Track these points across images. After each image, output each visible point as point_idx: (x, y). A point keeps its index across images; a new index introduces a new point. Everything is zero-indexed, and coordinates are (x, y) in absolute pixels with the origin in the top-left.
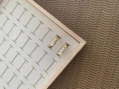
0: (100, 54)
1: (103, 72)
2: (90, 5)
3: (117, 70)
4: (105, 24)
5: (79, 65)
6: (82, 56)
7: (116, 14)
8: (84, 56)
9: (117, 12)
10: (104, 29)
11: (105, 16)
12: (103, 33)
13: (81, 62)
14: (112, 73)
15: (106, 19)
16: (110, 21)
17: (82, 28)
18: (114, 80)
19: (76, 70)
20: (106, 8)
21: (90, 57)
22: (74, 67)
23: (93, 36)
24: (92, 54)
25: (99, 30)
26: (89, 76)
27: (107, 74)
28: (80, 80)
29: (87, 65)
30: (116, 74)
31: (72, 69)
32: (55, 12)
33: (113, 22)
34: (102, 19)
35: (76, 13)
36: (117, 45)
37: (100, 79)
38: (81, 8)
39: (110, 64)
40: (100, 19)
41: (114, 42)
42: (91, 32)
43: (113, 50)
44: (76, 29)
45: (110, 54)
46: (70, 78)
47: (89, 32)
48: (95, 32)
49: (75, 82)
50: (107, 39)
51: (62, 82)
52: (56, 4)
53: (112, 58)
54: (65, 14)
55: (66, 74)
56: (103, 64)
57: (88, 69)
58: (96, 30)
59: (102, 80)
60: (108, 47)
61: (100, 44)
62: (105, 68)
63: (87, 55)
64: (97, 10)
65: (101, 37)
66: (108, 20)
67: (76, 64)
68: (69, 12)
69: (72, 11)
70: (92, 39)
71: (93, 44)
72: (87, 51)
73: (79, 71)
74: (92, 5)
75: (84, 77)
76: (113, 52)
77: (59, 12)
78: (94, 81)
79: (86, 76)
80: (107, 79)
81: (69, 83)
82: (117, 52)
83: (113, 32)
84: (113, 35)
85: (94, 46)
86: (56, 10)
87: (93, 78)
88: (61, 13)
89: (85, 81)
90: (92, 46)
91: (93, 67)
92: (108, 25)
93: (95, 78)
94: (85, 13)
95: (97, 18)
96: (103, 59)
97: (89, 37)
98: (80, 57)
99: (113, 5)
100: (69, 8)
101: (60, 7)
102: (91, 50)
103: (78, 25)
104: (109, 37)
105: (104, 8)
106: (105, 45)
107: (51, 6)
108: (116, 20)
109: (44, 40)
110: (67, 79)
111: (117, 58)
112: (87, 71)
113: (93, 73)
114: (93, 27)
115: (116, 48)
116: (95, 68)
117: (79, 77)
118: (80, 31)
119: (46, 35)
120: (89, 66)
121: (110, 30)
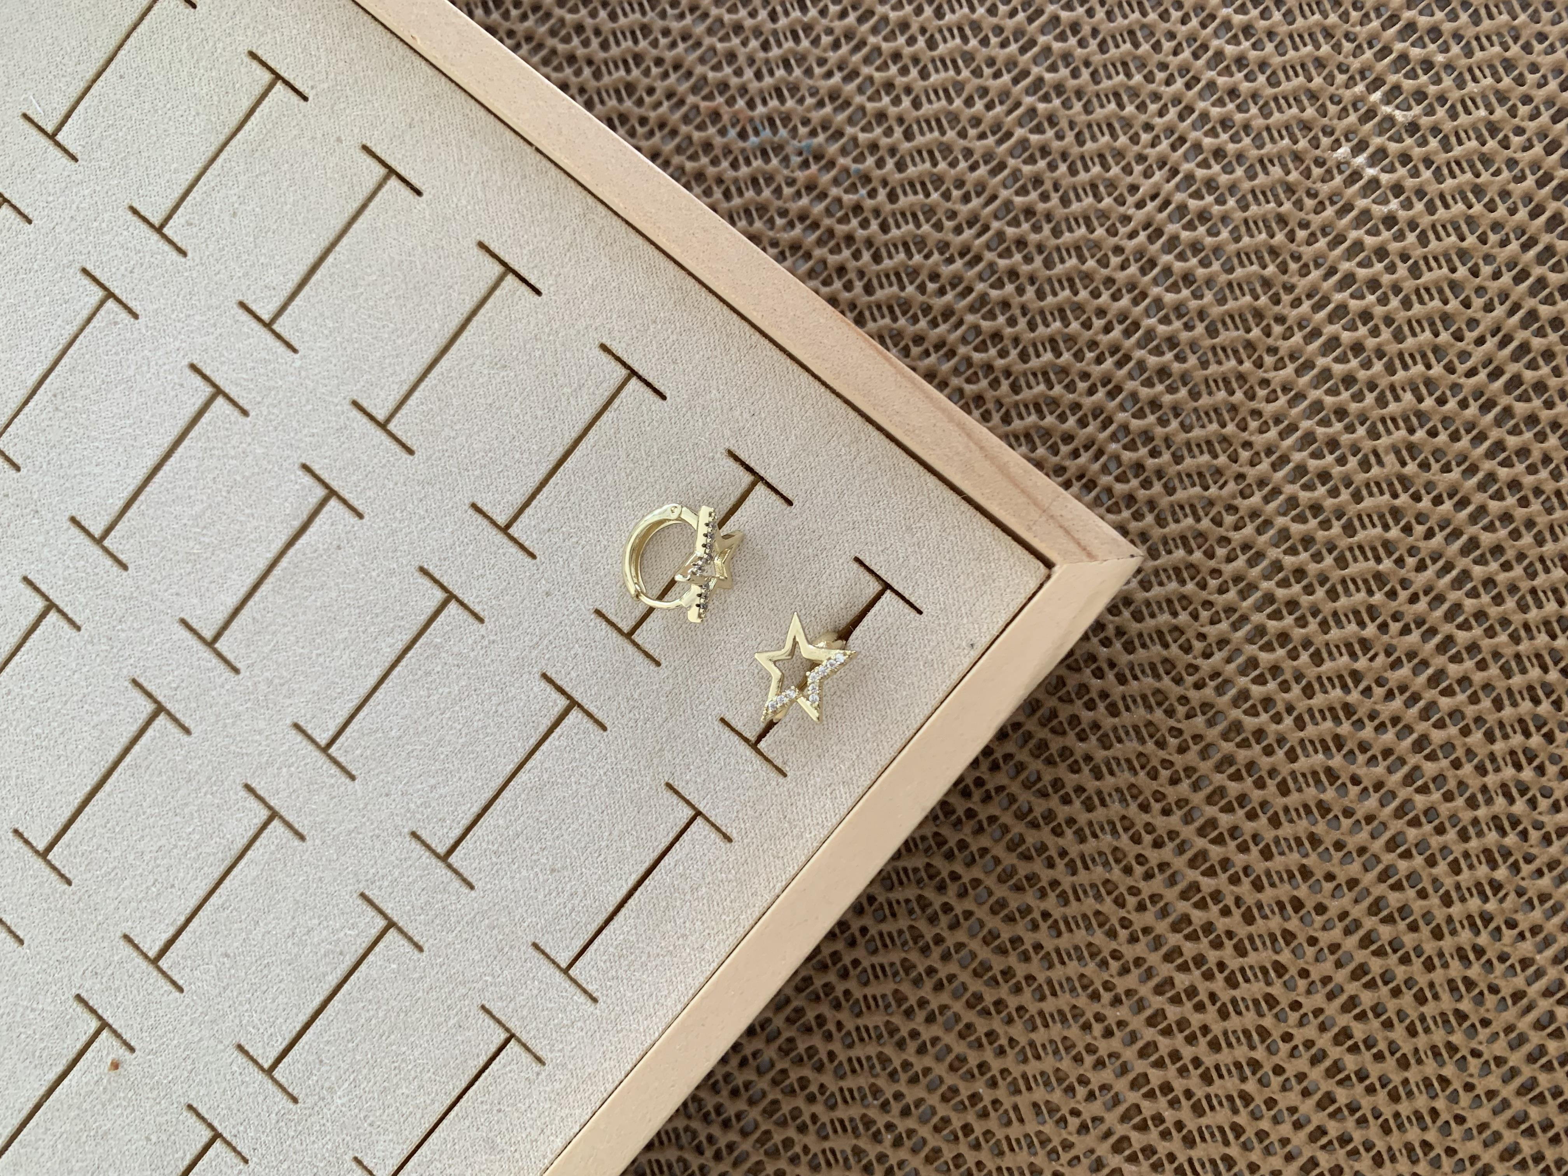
0: (1300, 724)
1: (1339, 965)
2: (1174, 62)
3: (1512, 924)
4: (1366, 316)
5: (1024, 868)
6: (1055, 744)
7: (1505, 194)
8: (1081, 748)
9: (1512, 163)
10: (1349, 380)
11: (1366, 214)
12: (1333, 444)
13: (1045, 834)
14: (1456, 969)
15: (1381, 253)
16: (1427, 277)
17: (1064, 371)
18: (1474, 1064)
19: (975, 945)
20: (1370, 114)
21: (1167, 764)
22: (950, 896)
23: (1200, 477)
24: (1189, 716)
25: (1283, 400)
26: (1148, 1012)
27: (1391, 985)
28: (1034, 1077)
29: (1128, 871)
30: (1501, 983)
31: (922, 925)
32: (697, 135)
33: (1468, 297)
34: (1324, 257)
35: (976, 156)
36: (1510, 603)
37: (1301, 1047)
38: (1053, 95)
39: (1422, 845)
40: (1296, 258)
41: (1472, 556)
42: (1174, 424)
43: (1469, 664)
44: (976, 373)
45: (1425, 714)
46: (889, 1050)
47: (1151, 419)
48: (1227, 417)
49: (967, 1103)
50: (1388, 516)
51: (786, 1108)
52: (709, 21)
53: (1456, 776)
54: (833, 173)
55: (837, 999)
56: (1342, 854)
57: (1134, 917)
58: (1251, 396)
59: (1319, 1061)
60: (1406, 631)
61: (1292, 580)
62: (1356, 901)
63: (1127, 733)
64: (1259, 135)
65: (1316, 494)
66: (1402, 270)
67: (973, 860)
68: (885, 142)
69: (924, 125)
70: (1188, 510)
71: (1203, 586)
72: (1124, 675)
73: (1014, 949)
74: (1196, 56)
75: (1086, 1027)
76: (1469, 692)
77: (753, 139)
78: (1218, 1088)
79: (1111, 1021)
80: (1393, 1048)
81: (887, 1118)
82: (1509, 691)
83: (1462, 431)
84: (1467, 464)
85: (1218, 607)
86: (710, 116)
87: (1203, 1041)
88: (776, 156)
89: (1097, 1093)
90: (1195, 616)
91: (1204, 898)
92: (1406, 328)
93: (1230, 1045)
94: (1106, 168)
95: (1256, 232)
96: (1331, 784)
97: (1158, 487)
98: (1038, 757)
99: (1460, 74)
100: (889, 86)
101: (764, 70)
102: (1180, 668)
103: (1001, 319)
104: (1417, 498)
105: (1356, 110)
106: (1363, 594)
107: (628, 50)
108: (1504, 269)
109: (545, 526)
110: (850, 1060)
111: (1509, 772)
112: (1130, 952)
113: (1204, 968)
114: (1205, 353)
115: (1503, 638)
116: (1238, 901)
117: (1023, 1041)
118: (1032, 410)
119: (577, 453)
120: (1149, 876)
121: (1429, 403)
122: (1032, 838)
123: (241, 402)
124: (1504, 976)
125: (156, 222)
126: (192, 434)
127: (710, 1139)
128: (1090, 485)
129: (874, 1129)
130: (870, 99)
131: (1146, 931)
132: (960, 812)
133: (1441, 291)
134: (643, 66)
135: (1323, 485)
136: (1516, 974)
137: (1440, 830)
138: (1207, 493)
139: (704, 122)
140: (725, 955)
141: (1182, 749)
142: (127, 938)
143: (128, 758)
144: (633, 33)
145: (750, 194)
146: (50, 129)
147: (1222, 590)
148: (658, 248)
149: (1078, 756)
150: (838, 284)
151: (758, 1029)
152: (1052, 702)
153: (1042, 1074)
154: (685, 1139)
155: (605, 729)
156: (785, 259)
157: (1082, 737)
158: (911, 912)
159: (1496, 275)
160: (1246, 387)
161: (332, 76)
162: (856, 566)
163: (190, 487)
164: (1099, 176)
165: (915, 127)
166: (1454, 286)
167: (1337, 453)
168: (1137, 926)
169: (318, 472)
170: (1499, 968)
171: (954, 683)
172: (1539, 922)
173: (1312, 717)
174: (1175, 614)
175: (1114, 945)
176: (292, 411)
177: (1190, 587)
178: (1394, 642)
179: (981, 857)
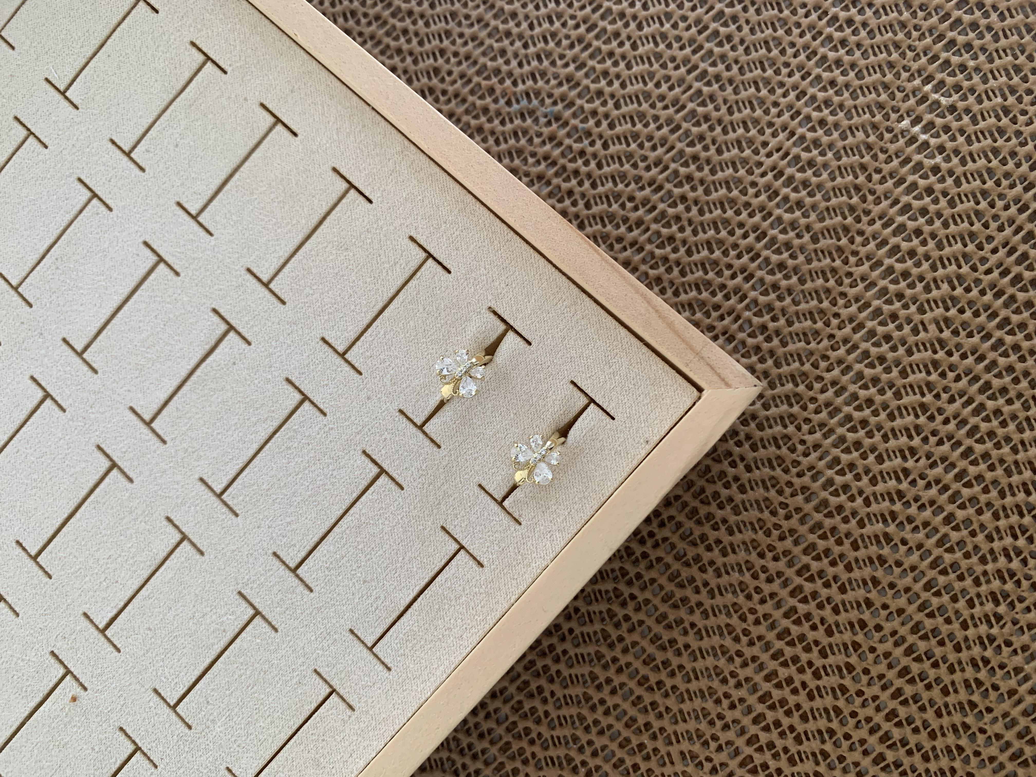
0: (867, 503)
1: (890, 666)
2: (794, 62)
3: (1008, 644)
4: (918, 232)
5: (679, 593)
6: (703, 510)
7: (1013, 154)
8: (719, 514)
9: (1018, 133)
10: (906, 274)
11: (919, 165)
12: (894, 317)
13: (694, 571)
14: (970, 673)
15: (929, 191)
16: (960, 208)
17: (715, 263)
18: (981, 738)
19: (645, 643)
20: (924, 99)
21: (777, 526)
22: (629, 610)
23: (805, 336)
24: (792, 495)
25: (861, 286)
26: (760, 693)
27: (926, 682)
28: (682, 734)
29: (749, 597)
30: (1001, 684)
31: (610, 629)
32: (479, 103)
33: (987, 221)
34: (891, 192)
35: (661, 121)
36: (1012, 427)
37: (863, 722)
38: (714, 82)
39: (948, 588)
40: (872, 192)
41: (986, 394)
42: (788, 300)
43: (983, 467)
44: (657, 263)
45: (952, 500)
46: (585, 712)
47: (773, 296)
48: (823, 296)
49: (636, 750)
50: (930, 365)
51: (515, 747)
52: (489, 29)
53: (973, 542)
54: (568, 129)
55: (551, 675)
56: (893, 591)
57: (752, 628)
58: (840, 283)
59: (875, 731)
60: (940, 443)
61: (864, 406)
62: (903, 624)
63: (751, 505)
64: (849, 111)
65: (882, 349)
66: (943, 202)
67: (646, 587)
68: (601, 110)
69: (628, 100)
70: (796, 358)
71: (804, 408)
72: (750, 466)
73: (671, 647)
74: (809, 58)
75: (718, 702)
76: (982, 486)
77: (515, 107)
78: (806, 747)
79: (735, 698)
80: (926, 724)
81: (582, 757)
82: (1010, 486)
83: (982, 311)
84: (984, 333)
85: (814, 423)
86: (488, 91)
87: (796, 715)
88: (530, 117)
89: (724, 746)
90: (799, 428)
91: (799, 617)
92: (945, 241)
93: (815, 718)
94: (747, 130)
95: (846, 175)
96: (888, 544)
97: (776, 342)
98: (691, 519)
99: (985, 74)
100: (606, 73)
101: (524, 62)
102: (788, 462)
103: (675, 228)
104: (950, 354)
105: (915, 96)
106: (912, 417)
107: (437, 46)
108: (1012, 203)
109: (368, 354)
110: (559, 717)
111: (1008, 540)
112: (748, 652)
113: (798, 665)
114: (810, 254)
115: (1006, 449)
116: (823, 621)
117: (675, 709)
118: (694, 288)
119: (391, 307)
120: (763, 601)
121: (959, 291)
122: (685, 573)
123: (176, 267)
124: (1003, 678)
125: (127, 149)
126: (143, 287)
127: (464, 766)
128: (731, 339)
129: (573, 764)
130: (593, 82)
131: (760, 638)
132: (638, 554)
133: (969, 217)
134: (446, 57)
135: (887, 343)
136: (1011, 678)
137: (961, 578)
138: (808, 347)
139: (484, 94)
140: (476, 642)
141: (788, 517)
142: (86, 615)
143: (92, 497)
144: (440, 36)
145: (512, 142)
146: (62, 88)
147: (817, 412)
148: (449, 174)
149: (718, 519)
150: (567, 202)
151: (498, 694)
152: (701, 483)
153: (687, 732)
154: (447, 766)
155: (402, 488)
156: (533, 184)
157: (721, 507)
158: (603, 620)
159: (1007, 207)
160: (837, 277)
161: (243, 58)
162: (571, 386)
163: (140, 321)
164: (742, 136)
165: (622, 101)
166: (978, 214)
167: (897, 323)
168: (754, 635)
169: (223, 314)
170: (999, 673)
171: (634, 466)
172: (1027, 643)
173: (876, 499)
174: (785, 427)
175: (738, 647)
176: (208, 273)
177: (796, 409)
178: (932, 450)
179: (651, 584)
